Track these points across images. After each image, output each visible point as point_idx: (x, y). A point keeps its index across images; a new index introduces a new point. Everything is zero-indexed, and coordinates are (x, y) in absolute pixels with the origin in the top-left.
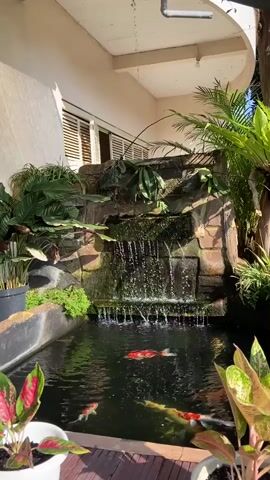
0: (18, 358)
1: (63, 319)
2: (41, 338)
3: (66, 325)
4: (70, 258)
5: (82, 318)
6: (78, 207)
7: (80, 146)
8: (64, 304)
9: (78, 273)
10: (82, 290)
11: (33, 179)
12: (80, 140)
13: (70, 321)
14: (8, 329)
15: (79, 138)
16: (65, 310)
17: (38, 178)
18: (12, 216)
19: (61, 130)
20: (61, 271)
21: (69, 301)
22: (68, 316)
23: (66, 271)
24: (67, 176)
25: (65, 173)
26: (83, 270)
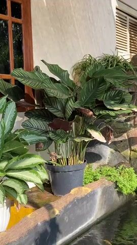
0: (78, 230)
1: (115, 195)
2: (97, 212)
3: (118, 200)
4: (120, 139)
5: (130, 194)
6: (130, 93)
7: (128, 40)
8: (116, 181)
9: (127, 152)
10: (132, 169)
11: (92, 67)
12: (128, 35)
13: (121, 197)
14: (71, 203)
15: (128, 33)
16: (117, 187)
17: (96, 66)
18: (76, 100)
19: (113, 26)
20: (112, 150)
21: (121, 178)
22: (120, 193)
23: (116, 150)
24: (121, 65)
25: (119, 62)
26: (131, 150)
